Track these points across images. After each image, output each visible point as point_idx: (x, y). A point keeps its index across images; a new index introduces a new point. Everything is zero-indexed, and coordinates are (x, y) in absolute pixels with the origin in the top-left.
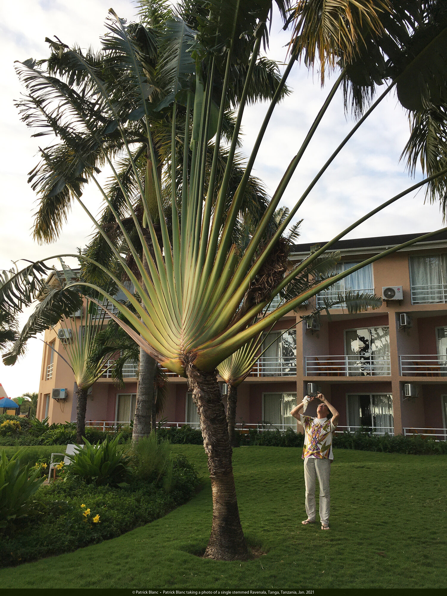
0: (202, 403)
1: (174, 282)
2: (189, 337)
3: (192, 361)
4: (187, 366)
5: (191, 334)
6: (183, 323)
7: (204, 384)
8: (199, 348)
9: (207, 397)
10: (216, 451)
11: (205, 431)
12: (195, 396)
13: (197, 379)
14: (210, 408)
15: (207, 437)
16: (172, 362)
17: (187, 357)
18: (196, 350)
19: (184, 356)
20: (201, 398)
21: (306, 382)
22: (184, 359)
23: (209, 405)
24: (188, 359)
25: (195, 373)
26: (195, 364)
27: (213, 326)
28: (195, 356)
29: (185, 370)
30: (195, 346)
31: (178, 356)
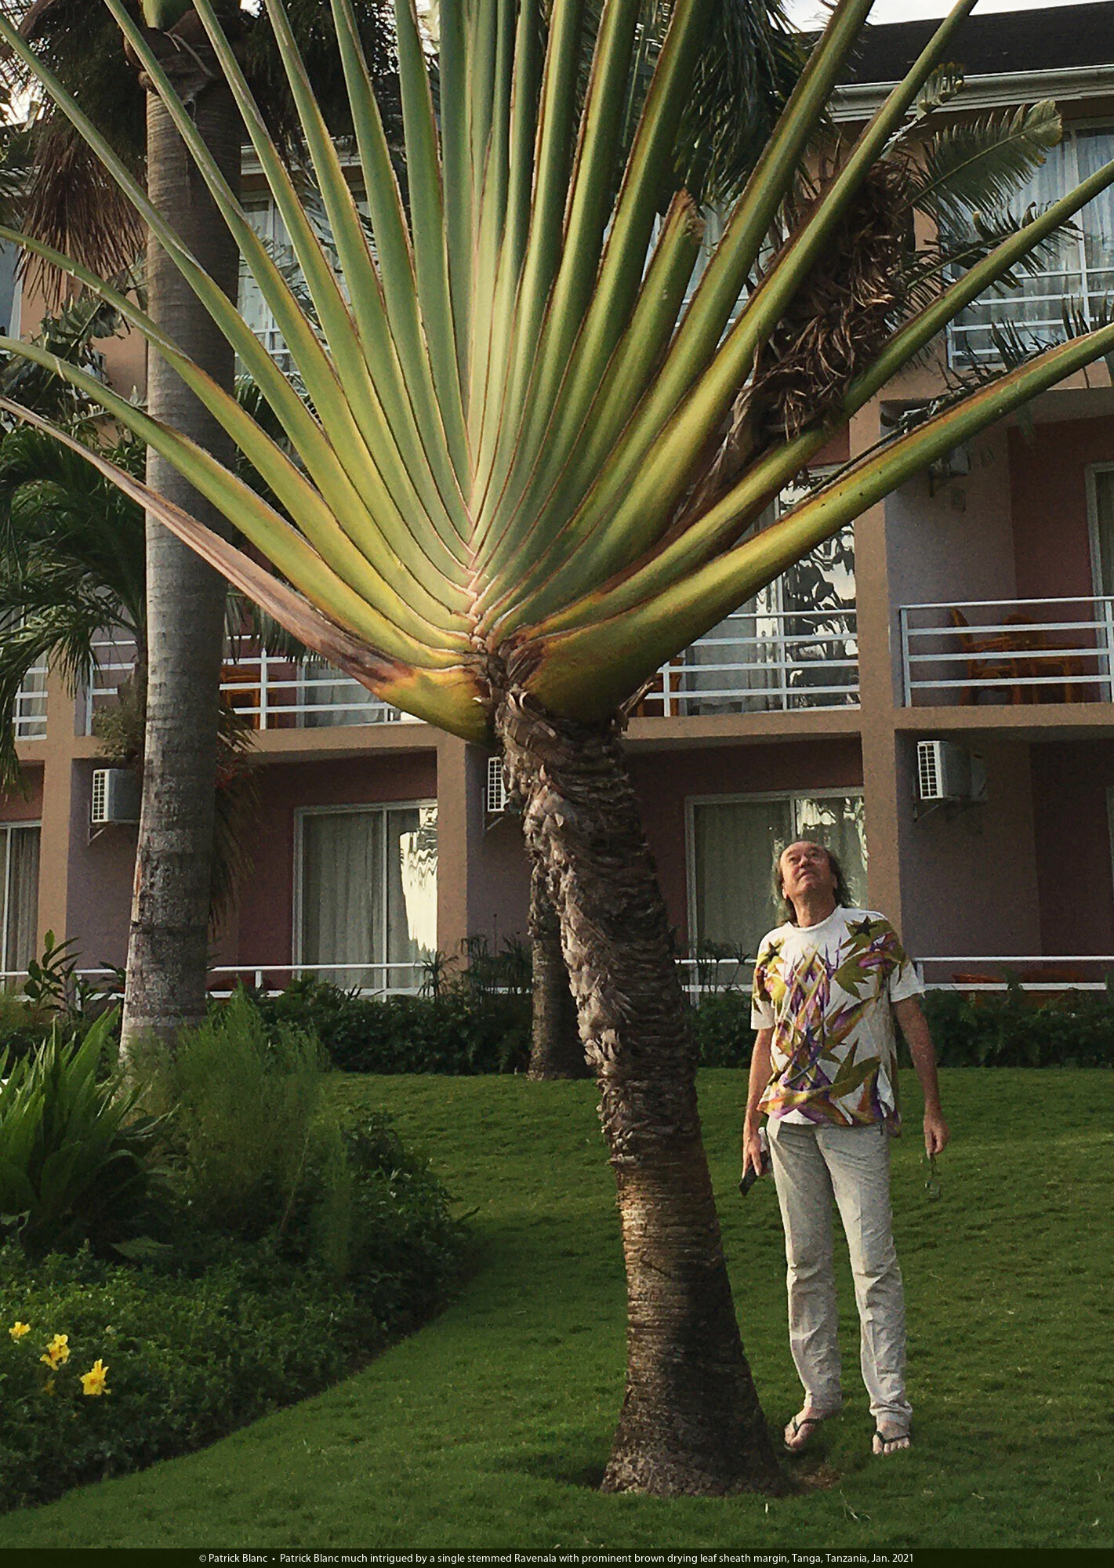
0: (569, 854)
1: (423, 342)
2: (504, 577)
3: (522, 678)
4: (501, 699)
5: (513, 562)
6: (474, 520)
7: (574, 772)
8: (551, 622)
9: (588, 826)
10: (635, 1052)
11: (585, 968)
12: (540, 823)
13: (546, 755)
14: (602, 875)
15: (596, 994)
16: (427, 684)
17: (501, 664)
18: (535, 631)
19: (484, 660)
20: (566, 834)
21: (908, 739)
22: (485, 669)
23: (599, 859)
24: (504, 671)
25: (535, 730)
26: (534, 691)
27: (603, 532)
28: (534, 657)
29: (490, 714)
30: (533, 617)
31: (457, 659)
